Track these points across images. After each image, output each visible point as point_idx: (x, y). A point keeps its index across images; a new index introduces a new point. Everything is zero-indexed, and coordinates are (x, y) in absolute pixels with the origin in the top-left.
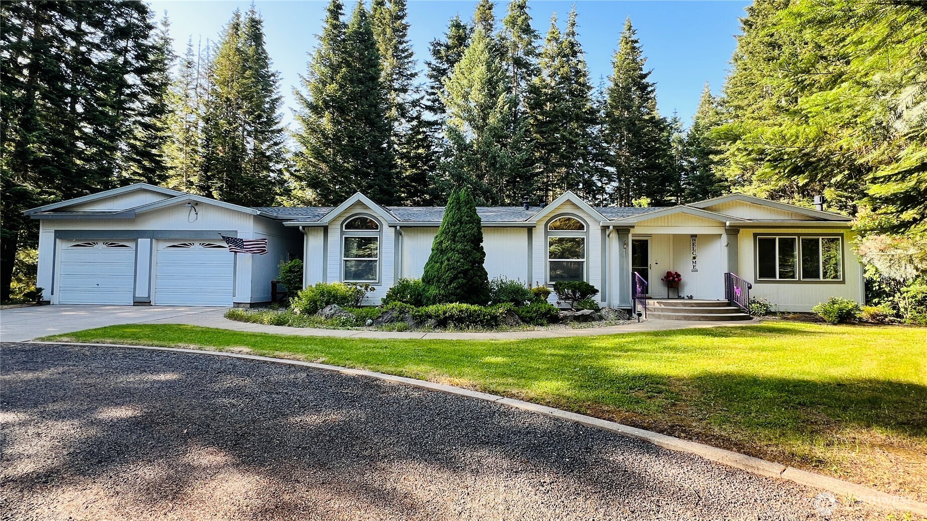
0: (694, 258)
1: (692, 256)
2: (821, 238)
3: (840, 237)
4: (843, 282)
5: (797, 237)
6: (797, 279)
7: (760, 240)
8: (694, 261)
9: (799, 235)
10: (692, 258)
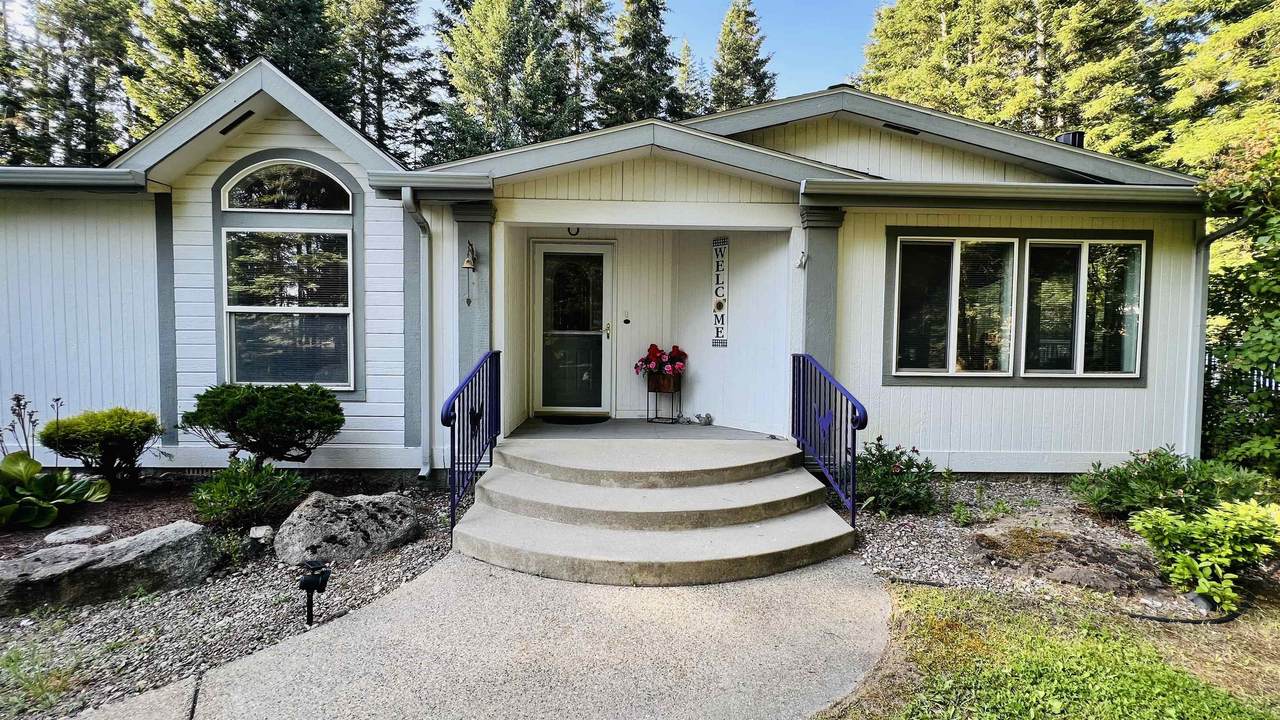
0: (720, 306)
1: (715, 299)
2: (1085, 245)
3: (1143, 243)
4: (1140, 382)
5: (1016, 241)
6: (1010, 374)
7: (905, 247)
8: (719, 314)
9: (1023, 234)
10: (714, 307)
